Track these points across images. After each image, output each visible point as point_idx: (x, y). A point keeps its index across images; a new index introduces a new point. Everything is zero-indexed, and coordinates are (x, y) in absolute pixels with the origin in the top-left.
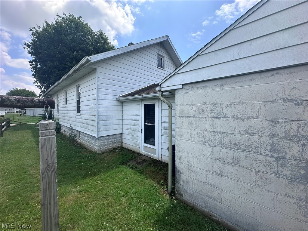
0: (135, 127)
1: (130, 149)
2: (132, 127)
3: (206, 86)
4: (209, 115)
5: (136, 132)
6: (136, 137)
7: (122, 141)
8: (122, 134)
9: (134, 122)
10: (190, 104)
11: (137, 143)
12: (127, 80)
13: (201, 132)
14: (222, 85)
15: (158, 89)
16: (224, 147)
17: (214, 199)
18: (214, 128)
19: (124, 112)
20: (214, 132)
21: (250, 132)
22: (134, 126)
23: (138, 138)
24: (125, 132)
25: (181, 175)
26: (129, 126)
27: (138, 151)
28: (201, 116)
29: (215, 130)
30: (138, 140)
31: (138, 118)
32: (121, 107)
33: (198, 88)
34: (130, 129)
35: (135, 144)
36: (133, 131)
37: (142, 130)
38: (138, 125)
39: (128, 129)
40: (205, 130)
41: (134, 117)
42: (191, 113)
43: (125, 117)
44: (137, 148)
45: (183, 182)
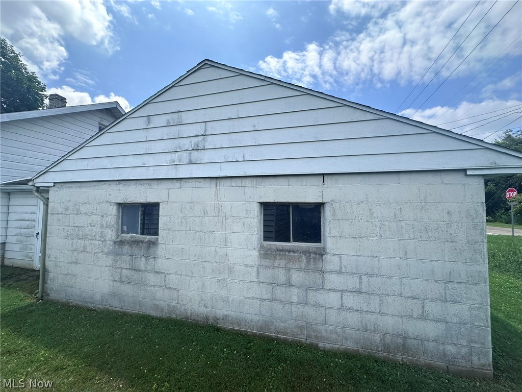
0: (29, 230)
1: (17, 266)
2: (23, 231)
3: (71, 187)
4: (72, 212)
5: (29, 238)
6: (29, 246)
7: (4, 256)
8: (4, 243)
9: (28, 223)
10: (59, 201)
11: (31, 255)
12: (24, 159)
13: (66, 227)
14: (80, 187)
15: (30, 183)
16: (80, 239)
17: (72, 287)
18: (74, 223)
19: (12, 209)
20: (74, 226)
21: (92, 224)
22: (26, 230)
23: (33, 247)
24: (10, 239)
25: (50, 273)
26: (18, 231)
27: (31, 267)
28: (66, 213)
29: (75, 225)
30: (31, 249)
31: (34, 217)
32: (7, 200)
33: (66, 187)
34: (21, 235)
35: (27, 256)
36: (25, 238)
37: (38, 234)
38: (33, 227)
39: (17, 235)
40: (69, 226)
41: (27, 216)
42: (60, 210)
43: (12, 216)
44: (29, 262)
45: (51, 280)
